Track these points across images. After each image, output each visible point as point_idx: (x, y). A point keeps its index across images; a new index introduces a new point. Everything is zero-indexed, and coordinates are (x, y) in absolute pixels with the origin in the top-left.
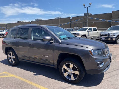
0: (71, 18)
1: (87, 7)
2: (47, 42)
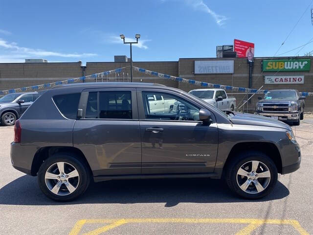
0: (84, 65)
1: (131, 43)
2: (197, 123)
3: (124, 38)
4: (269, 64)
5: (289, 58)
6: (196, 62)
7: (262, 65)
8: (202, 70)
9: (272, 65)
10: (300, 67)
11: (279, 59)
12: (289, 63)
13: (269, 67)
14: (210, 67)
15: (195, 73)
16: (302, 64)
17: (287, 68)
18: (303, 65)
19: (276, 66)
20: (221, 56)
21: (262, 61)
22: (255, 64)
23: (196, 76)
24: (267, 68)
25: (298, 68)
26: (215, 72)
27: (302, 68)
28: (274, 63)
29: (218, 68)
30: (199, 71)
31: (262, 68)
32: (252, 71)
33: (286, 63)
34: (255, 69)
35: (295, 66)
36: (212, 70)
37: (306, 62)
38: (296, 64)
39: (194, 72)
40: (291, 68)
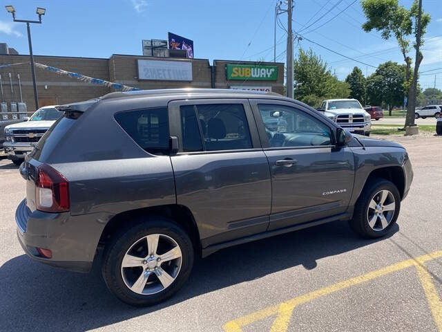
3: (13, 12)
4: (234, 69)
5: (255, 63)
6: (139, 61)
7: (226, 71)
8: (149, 74)
9: (237, 71)
10: (267, 75)
11: (245, 64)
12: (256, 69)
13: (235, 74)
14: (160, 70)
15: (140, 78)
16: (269, 72)
17: (254, 76)
18: (271, 73)
19: (242, 73)
20: (167, 55)
21: (226, 66)
22: (217, 69)
23: (142, 83)
24: (233, 75)
25: (265, 76)
26: (168, 78)
27: (269, 76)
28: (240, 69)
29: (171, 73)
30: (146, 75)
31: (226, 75)
32: (215, 78)
33: (252, 69)
34: (218, 77)
35: (262, 74)
36: (164, 75)
37: (273, 70)
38: (263, 72)
39: (137, 75)
40: (258, 76)
